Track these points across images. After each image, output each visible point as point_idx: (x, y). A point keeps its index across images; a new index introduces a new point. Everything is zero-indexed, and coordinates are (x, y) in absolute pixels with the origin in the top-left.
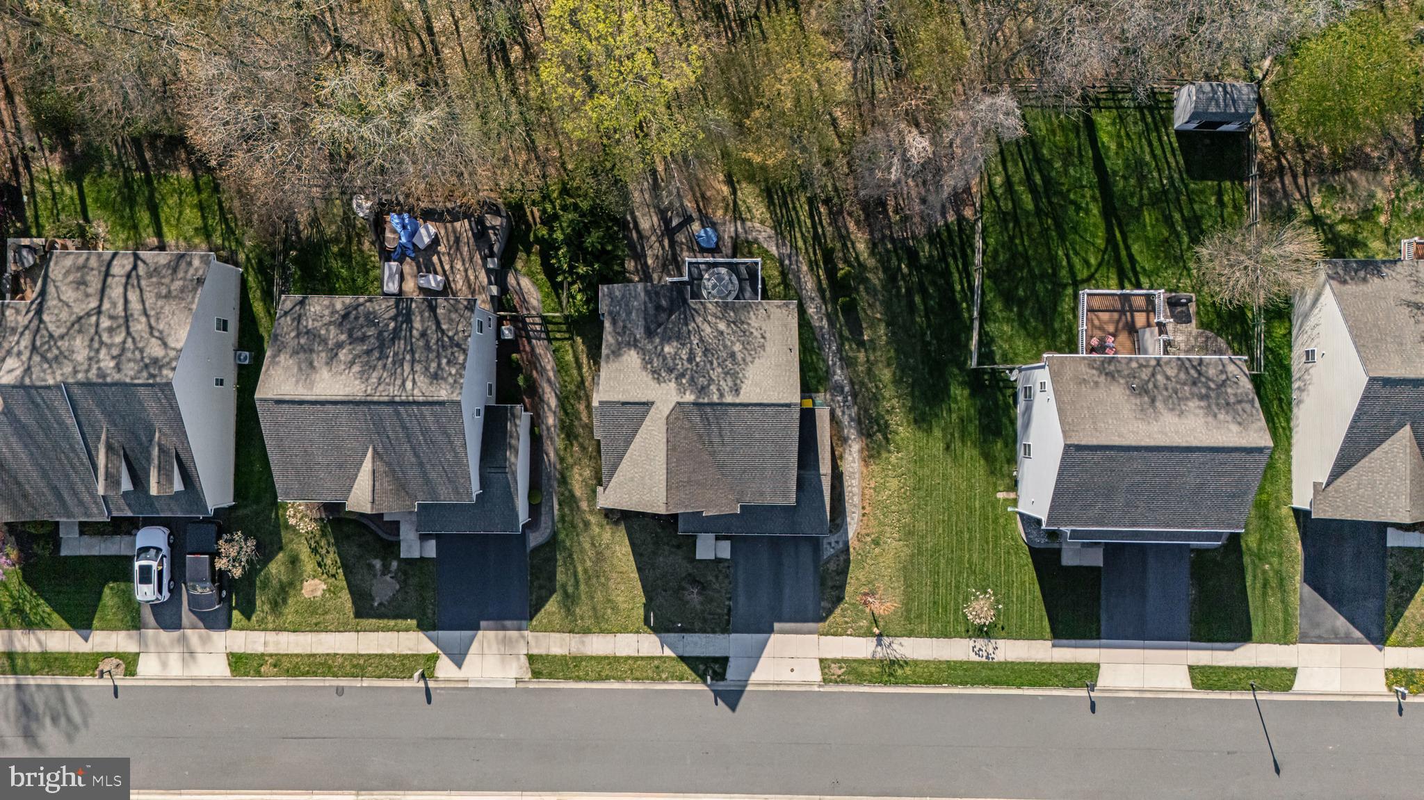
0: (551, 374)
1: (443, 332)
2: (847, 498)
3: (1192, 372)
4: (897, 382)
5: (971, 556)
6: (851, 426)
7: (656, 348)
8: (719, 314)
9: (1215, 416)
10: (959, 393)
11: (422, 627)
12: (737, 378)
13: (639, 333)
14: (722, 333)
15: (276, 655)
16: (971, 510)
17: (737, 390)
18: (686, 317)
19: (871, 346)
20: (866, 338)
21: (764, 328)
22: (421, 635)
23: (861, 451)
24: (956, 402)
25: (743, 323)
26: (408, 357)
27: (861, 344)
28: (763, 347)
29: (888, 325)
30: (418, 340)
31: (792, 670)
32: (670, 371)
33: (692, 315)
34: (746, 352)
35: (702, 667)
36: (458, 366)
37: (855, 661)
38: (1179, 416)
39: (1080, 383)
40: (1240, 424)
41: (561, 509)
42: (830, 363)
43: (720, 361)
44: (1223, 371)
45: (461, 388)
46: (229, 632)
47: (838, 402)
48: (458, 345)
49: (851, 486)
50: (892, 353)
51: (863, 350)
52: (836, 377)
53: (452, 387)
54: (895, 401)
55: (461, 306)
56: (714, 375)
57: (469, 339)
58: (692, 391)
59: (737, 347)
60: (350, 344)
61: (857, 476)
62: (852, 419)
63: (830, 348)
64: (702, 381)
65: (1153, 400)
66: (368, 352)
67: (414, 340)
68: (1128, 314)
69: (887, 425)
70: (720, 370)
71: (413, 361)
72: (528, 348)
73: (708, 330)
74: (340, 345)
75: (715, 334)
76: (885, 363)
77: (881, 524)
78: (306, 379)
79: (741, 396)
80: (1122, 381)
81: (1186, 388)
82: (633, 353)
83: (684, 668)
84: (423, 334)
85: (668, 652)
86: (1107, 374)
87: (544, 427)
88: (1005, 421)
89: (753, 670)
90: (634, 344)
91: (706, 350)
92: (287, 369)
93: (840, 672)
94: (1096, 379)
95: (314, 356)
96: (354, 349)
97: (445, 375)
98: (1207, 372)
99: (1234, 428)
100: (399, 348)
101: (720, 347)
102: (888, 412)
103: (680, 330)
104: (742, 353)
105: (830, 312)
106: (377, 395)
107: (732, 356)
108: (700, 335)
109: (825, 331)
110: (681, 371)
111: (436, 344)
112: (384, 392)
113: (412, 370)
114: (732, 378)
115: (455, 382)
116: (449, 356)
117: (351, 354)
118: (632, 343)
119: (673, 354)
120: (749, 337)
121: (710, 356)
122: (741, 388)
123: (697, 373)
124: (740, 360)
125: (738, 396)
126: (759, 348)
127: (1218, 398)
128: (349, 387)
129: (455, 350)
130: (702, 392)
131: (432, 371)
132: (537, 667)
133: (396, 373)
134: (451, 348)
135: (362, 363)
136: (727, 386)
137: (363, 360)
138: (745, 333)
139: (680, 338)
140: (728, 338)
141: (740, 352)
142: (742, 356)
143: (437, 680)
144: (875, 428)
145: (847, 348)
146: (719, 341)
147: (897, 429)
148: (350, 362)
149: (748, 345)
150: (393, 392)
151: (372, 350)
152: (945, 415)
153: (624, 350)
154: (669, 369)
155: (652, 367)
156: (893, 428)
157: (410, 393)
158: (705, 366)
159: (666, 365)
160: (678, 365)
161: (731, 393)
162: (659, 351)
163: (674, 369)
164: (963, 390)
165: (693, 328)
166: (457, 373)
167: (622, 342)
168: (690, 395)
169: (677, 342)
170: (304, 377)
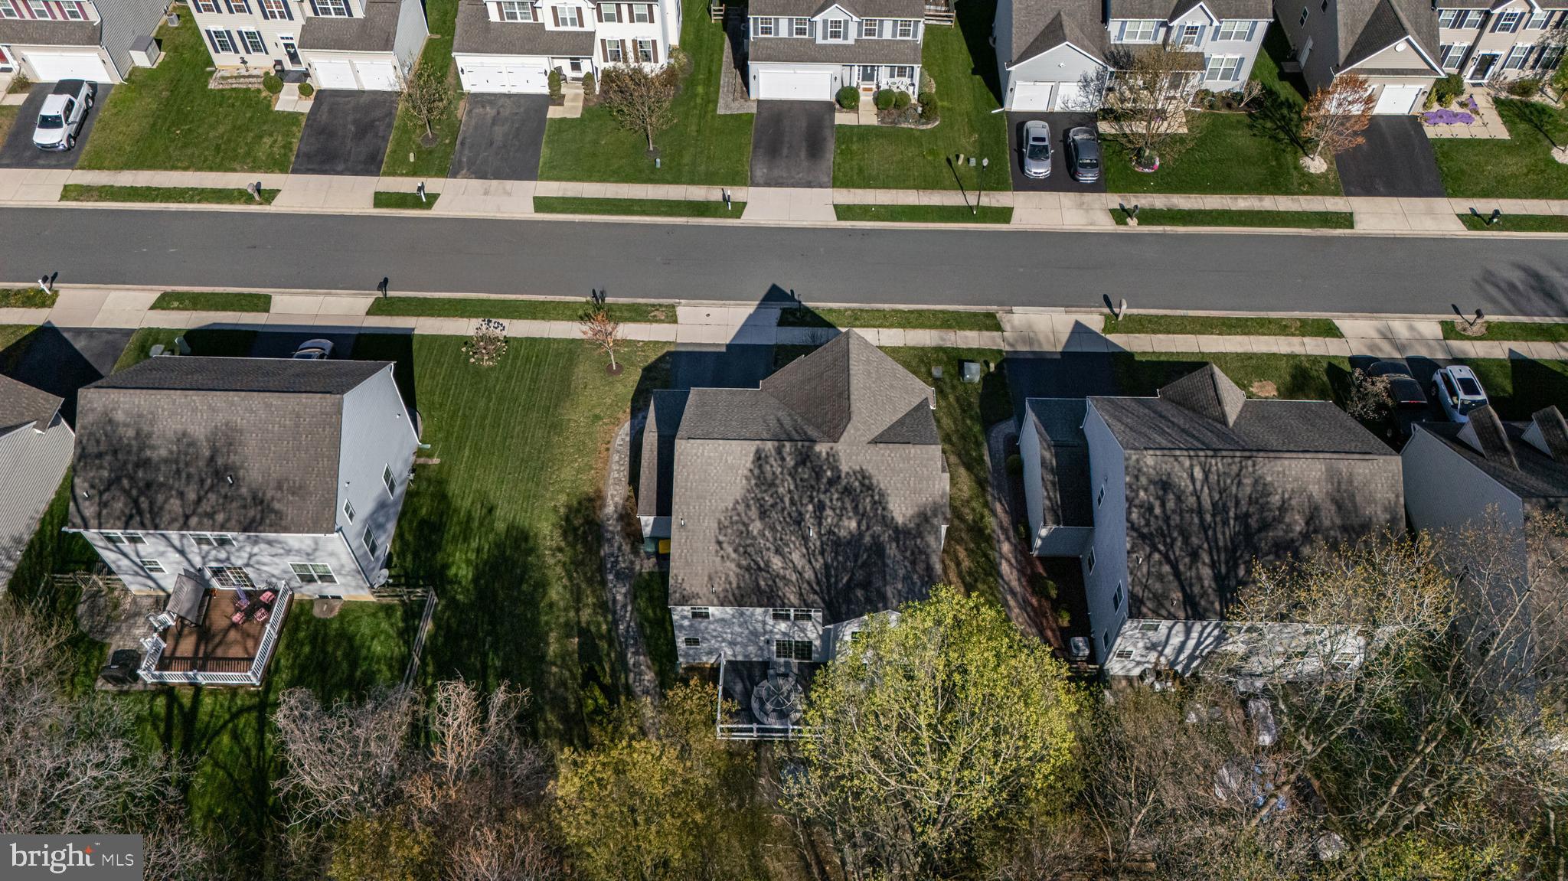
0: (1013, 603)
1: (1168, 561)
2: (627, 459)
3: (144, 503)
4: (543, 585)
5: (487, 405)
6: (612, 533)
7: (868, 528)
8: (781, 584)
9: (138, 433)
10: (462, 567)
12: (758, 478)
13: (892, 550)
14: (778, 551)
15: (1288, 335)
16: (476, 449)
17: (759, 458)
18: (828, 580)
19: (568, 629)
20: (576, 640)
21: (719, 559)
22: (1128, 349)
23: (603, 506)
24: (468, 562)
25: (748, 569)
26: (1208, 518)
27: (584, 633)
28: (721, 528)
29: (542, 658)
30: (1200, 547)
31: (708, 316)
32: (847, 491)
33: (818, 583)
34: (745, 519)
35: (808, 319)
36: (1137, 502)
37: (639, 321)
38: (184, 434)
39: (300, 487)
40: (110, 421)
41: (981, 456)
42: (629, 608)
43: (779, 507)
44: (104, 505)
45: (1127, 468)
46: (1349, 355)
47: (624, 561)
48: (1142, 536)
49: (619, 471)
50: (544, 618)
51: (584, 625)
52: (624, 590)
53: (1139, 470)
54: (551, 561)
55: (1149, 604)
56: (790, 483)
57: (1128, 546)
58: (819, 457)
59: (756, 527)
60: (1292, 541)
61: (612, 481)
62: (609, 541)
63: (629, 626)
64: (805, 473)
65: (212, 459)
66: (1265, 526)
67: (1206, 546)
68: (201, 655)
69: (565, 534)
70: (781, 490)
71: (1200, 511)
72: (1049, 634)
73: (796, 557)
74: (1307, 537)
75: (787, 550)
76: (555, 609)
77: (589, 434)
78: (1339, 483)
79: (753, 449)
80: (244, 491)
81: (162, 479)
82: (900, 520)
83: (827, 318)
84: (1195, 556)
85: (844, 331)
86: (262, 502)
87: (1013, 540)
88: (409, 537)
89: (751, 316)
90: (900, 534)
91: (799, 523)
92: (1372, 501)
93: (656, 313)
94: (279, 495)
95: (1338, 521)
96: (1287, 532)
97: (1152, 487)
98: (126, 505)
99: (119, 416)
100: (1224, 534)
101: (779, 529)
102: (560, 550)
103: (836, 558)
104: (749, 518)
105: (623, 676)
106: (1237, 460)
107: (763, 514)
108: (807, 549)
109: (632, 650)
110: (833, 490)
111: (1174, 540)
112: (1230, 465)
113: (1198, 498)
114: (765, 478)
115: (1137, 477)
116: (1152, 519)
117: (1289, 525)
118: (901, 536)
119: (844, 518)
120: (740, 545)
121: (794, 515)
122: (753, 462)
123: (812, 487)
124: (753, 508)
125: (758, 452)
126: (726, 527)
127: (125, 463)
128: (1278, 473)
129: (1145, 530)
130: (805, 458)
131: (1171, 496)
132: (991, 323)
133: (1221, 493)
134: (1151, 534)
135: (1270, 510)
136: (772, 466)
137: (1269, 515)
138: (745, 552)
139: (834, 544)
140: (768, 544)
141: (753, 521)
142: (750, 513)
143: (1101, 314)
144: (580, 532)
145: (604, 627)
146: (781, 539)
147: (551, 532)
148: (1286, 510)
149: (742, 533)
150: (1217, 465)
151: (1260, 530)
152: (487, 547)
153: (912, 525)
154: (850, 493)
155: (872, 496)
156: (557, 534)
157: (1195, 462)
158: (801, 498)
159: (853, 501)
160: (838, 499)
161: (766, 456)
162: (864, 522)
163: (843, 493)
164: (456, 575)
165: (816, 560)
166: (1137, 492)
167: (915, 537)
168: (820, 452)
169: (839, 538)
170: (1344, 487)
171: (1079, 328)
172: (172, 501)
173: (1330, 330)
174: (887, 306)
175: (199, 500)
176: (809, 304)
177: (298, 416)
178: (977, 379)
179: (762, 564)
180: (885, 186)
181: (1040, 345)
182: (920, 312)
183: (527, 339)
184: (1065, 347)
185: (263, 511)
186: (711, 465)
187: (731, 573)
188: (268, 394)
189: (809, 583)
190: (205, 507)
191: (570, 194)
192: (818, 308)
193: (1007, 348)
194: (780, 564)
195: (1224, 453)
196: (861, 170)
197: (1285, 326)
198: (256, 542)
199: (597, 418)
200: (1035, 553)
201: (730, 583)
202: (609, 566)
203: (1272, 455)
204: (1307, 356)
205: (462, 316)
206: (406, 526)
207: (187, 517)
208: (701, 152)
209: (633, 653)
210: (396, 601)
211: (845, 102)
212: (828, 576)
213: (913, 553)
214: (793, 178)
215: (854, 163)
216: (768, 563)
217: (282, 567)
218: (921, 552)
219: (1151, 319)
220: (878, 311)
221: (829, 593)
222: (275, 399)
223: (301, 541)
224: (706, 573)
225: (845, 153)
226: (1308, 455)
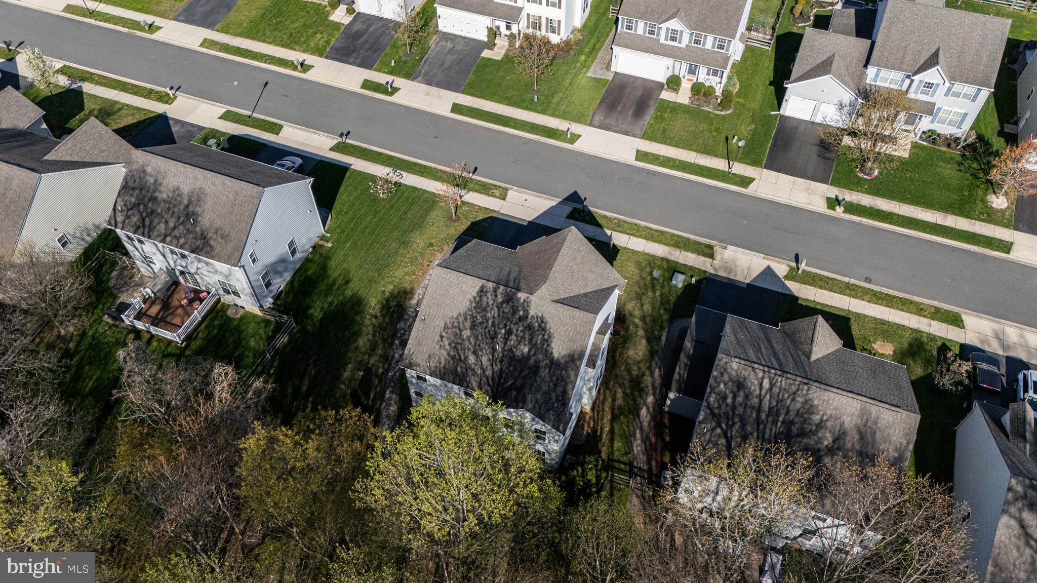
0: (638, 436)
1: (726, 436)
3: (147, 223)
5: (372, 220)
6: (410, 316)
7: (534, 355)
8: (470, 373)
9: (156, 181)
10: (317, 312)
11: (796, 298)
12: (478, 303)
13: (544, 373)
14: (474, 353)
15: (921, 316)
16: (355, 244)
17: (482, 291)
18: (500, 380)
19: (361, 365)
20: (362, 373)
21: (438, 346)
22: (796, 294)
23: (411, 298)
24: (322, 308)
25: (453, 358)
26: (763, 416)
28: (446, 328)
31: (527, 200)
32: (529, 327)
33: (493, 380)
34: (462, 327)
35: (587, 218)
36: (717, 390)
37: (482, 193)
38: (178, 188)
39: (227, 235)
40: (144, 171)
41: (660, 336)
43: (485, 325)
44: (128, 217)
46: (962, 342)
48: (713, 415)
50: (350, 355)
51: (370, 365)
53: (725, 370)
54: (367, 322)
56: (495, 312)
57: (701, 418)
58: (518, 301)
59: (466, 333)
60: (819, 450)
61: (422, 285)
62: (406, 320)
64: (507, 308)
65: (187, 207)
66: (802, 434)
67: (755, 434)
68: (159, 317)
69: (382, 309)
70: (489, 315)
71: (759, 410)
72: (654, 463)
73: (484, 359)
74: (831, 451)
75: (480, 353)
76: (358, 351)
77: (422, 254)
78: (867, 421)
79: (480, 284)
80: (198, 229)
81: (160, 211)
82: (556, 355)
83: (600, 221)
84: (745, 438)
85: (609, 232)
86: (205, 238)
89: (552, 207)
90: (554, 364)
91: (493, 339)
92: (887, 440)
93: (495, 191)
94: (215, 237)
95: (858, 447)
96: (817, 443)
97: (730, 384)
98: (138, 220)
99: (149, 169)
100: (771, 430)
101: (480, 339)
102: (376, 317)
103: (508, 368)
104: (464, 326)
105: (379, 403)
106: (797, 383)
107: (473, 327)
108: (493, 356)
109: (391, 389)
110: (520, 324)
111: (734, 423)
112: (791, 384)
113: (761, 401)
114: (481, 305)
115: (722, 374)
116: (724, 405)
117: (820, 438)
118: (554, 366)
119: (522, 344)
120: (453, 342)
121: (492, 333)
122: (477, 293)
123: (508, 318)
124: (468, 321)
125: (482, 287)
126: (448, 328)
127: (144, 196)
128: (824, 401)
129: (716, 411)
130: (510, 299)
131: (742, 394)
132: (708, 252)
133: (778, 402)
134: (720, 415)
135: (810, 424)
136: (488, 298)
137: (808, 428)
138: (455, 347)
139: (510, 358)
140: (470, 346)
141: (466, 329)
142: (466, 324)
143: (788, 266)
144: (391, 310)
145: (381, 370)
146: (479, 346)
147: (375, 305)
148: (821, 428)
149: (457, 334)
150: (782, 382)
151: (798, 436)
152: (336, 303)
153: (563, 361)
154: (530, 329)
155: (544, 335)
156: (379, 307)
157: (766, 376)
158: (499, 323)
159: (530, 335)
160: (521, 331)
161: (486, 291)
162: (533, 350)
163: (526, 328)
164: (312, 314)
165: (496, 365)
166: (719, 384)
167: (562, 369)
168: (520, 298)
169: (514, 355)
170: (869, 424)
171: (768, 271)
172: (161, 224)
173: (956, 321)
174: (642, 223)
175: (175, 228)
176: (592, 209)
177: (237, 194)
178: (680, 285)
179: (463, 358)
180: (676, 145)
181: (735, 275)
182: (662, 232)
183: (412, 187)
184: (752, 281)
185: (204, 243)
186: (452, 287)
187: (443, 358)
188: (225, 177)
189: (487, 378)
190: (176, 233)
191: (475, 106)
192: (597, 213)
193: (712, 271)
194: (473, 361)
195: (789, 376)
196: (664, 131)
197: (922, 309)
198: (200, 261)
199: (431, 245)
200: (666, 409)
201: (440, 363)
202: (399, 335)
203: (824, 387)
204: (929, 334)
205: (381, 164)
206: (297, 278)
207: (166, 236)
208: (566, 98)
209: (390, 391)
210: (273, 319)
211: (671, 85)
212: (500, 377)
213: (557, 379)
214: (618, 126)
215: (662, 126)
216: (466, 358)
217: (213, 280)
218: (562, 380)
219: (822, 278)
220: (636, 225)
221: (497, 389)
222: (229, 181)
223: (222, 267)
224: (428, 352)
225: (659, 119)
226: (850, 395)
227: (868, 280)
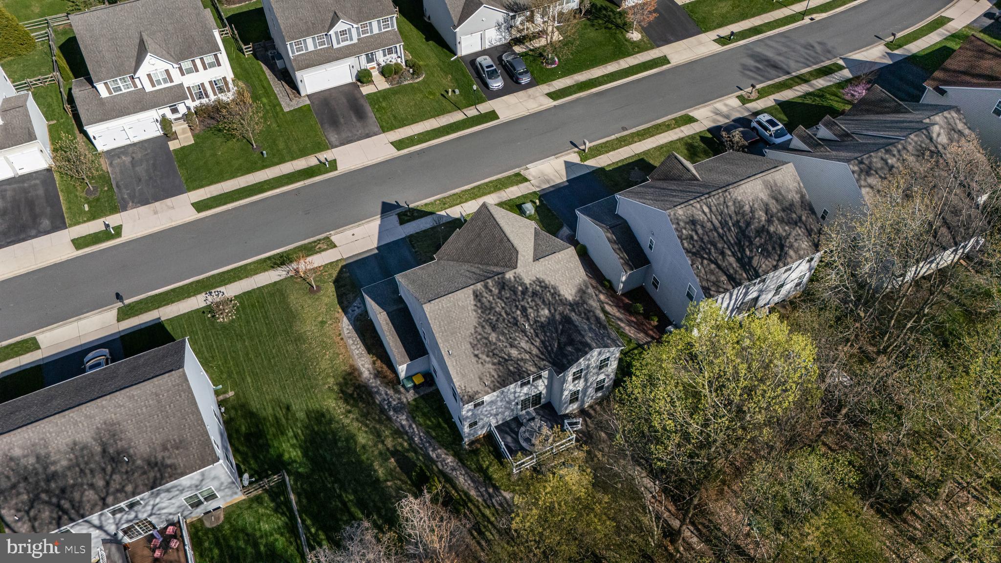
0: (622, 325)
1: (712, 262)
4: (351, 438)
5: (243, 344)
6: (376, 387)
7: (555, 310)
8: (522, 364)
10: (291, 451)
11: (602, 170)
13: (574, 317)
14: (512, 346)
15: (672, 129)
16: (254, 375)
17: (477, 296)
18: (547, 350)
19: (384, 457)
20: (392, 460)
21: (480, 365)
22: (599, 166)
23: (360, 374)
24: (293, 446)
25: (499, 363)
26: (721, 231)
27: (395, 453)
28: (473, 346)
29: (377, 481)
30: (723, 247)
31: (353, 235)
32: (535, 294)
33: (542, 353)
34: (485, 335)
35: (416, 214)
36: (684, 237)
37: (312, 255)
38: (75, 444)
40: (11, 459)
42: (414, 426)
43: (501, 319)
44: (33, 519)
45: (671, 220)
46: (706, 129)
47: (394, 400)
48: (694, 254)
49: (358, 349)
50: (364, 457)
51: (392, 449)
52: (404, 417)
53: (677, 219)
54: (347, 421)
55: (713, 289)
56: (501, 304)
57: (690, 262)
58: (510, 281)
59: (493, 337)
60: (764, 226)
61: (356, 357)
62: (378, 392)
63: (420, 437)
64: (507, 294)
65: (104, 451)
66: (748, 224)
67: (726, 246)
69: (346, 401)
70: (498, 309)
71: (715, 229)
72: (651, 332)
73: (523, 344)
74: (769, 221)
75: (517, 342)
76: (367, 448)
77: (323, 335)
78: (771, 187)
79: (471, 292)
80: (139, 462)
82: (570, 298)
83: (427, 210)
84: (723, 253)
85: (443, 213)
86: (156, 464)
87: (603, 291)
88: (243, 449)
89: (380, 225)
91: (516, 324)
92: (789, 191)
93: (319, 246)
94: (167, 454)
95: (779, 207)
96: (759, 223)
97: (687, 226)
98: (51, 512)
99: (17, 452)
100: (732, 236)
101: (507, 332)
102: (350, 412)
103: (545, 334)
104: (487, 333)
105: (434, 467)
106: (721, 194)
107: (494, 328)
108: (527, 337)
109: (431, 449)
110: (527, 297)
111: (709, 250)
112: (718, 198)
113: (712, 222)
114: (485, 306)
115: (678, 224)
116: (695, 243)
117: (758, 219)
118: (575, 307)
119: (540, 310)
120: (489, 351)
121: (511, 320)
122: (474, 300)
123: (514, 300)
124: (487, 327)
125: (474, 292)
126: (476, 345)
127: (37, 483)
128: (742, 193)
129: (694, 250)
130: (503, 285)
131: (699, 227)
132: (520, 179)
133: (721, 215)
134: (697, 251)
135: (747, 215)
136: (486, 298)
137: (747, 217)
138: (494, 354)
139: (541, 327)
140: (505, 344)
141: (490, 334)
142: (486, 331)
143: (575, 152)
144: (355, 396)
145: (405, 444)
146: (511, 338)
147: (337, 403)
148: (754, 212)
149: (487, 344)
150: (713, 201)
151: (747, 227)
152: (299, 431)
153: (578, 298)
154: (537, 295)
155: (550, 291)
156: (341, 403)
157: (702, 204)
158: (511, 309)
159: (540, 298)
160: (532, 301)
161: (480, 293)
162: (552, 308)
163: (533, 296)
164: (290, 458)
165: (536, 341)
166: (681, 231)
167: (582, 305)
168: (510, 278)
169: (542, 323)
170: (774, 189)
171: (568, 165)
172: (87, 493)
173: (690, 120)
174: (457, 190)
175: (108, 484)
176: (411, 206)
177: (157, 395)
179: (507, 357)
180: (414, 121)
183: (244, 293)
184: (567, 177)
185: (159, 470)
186: (451, 311)
187: (491, 370)
188: (127, 390)
189: (537, 356)
190: (114, 486)
191: (215, 194)
192: (418, 206)
194: (516, 353)
195: (713, 193)
196: (395, 117)
197: (668, 125)
198: (158, 494)
200: (619, 293)
201: (493, 376)
202: (386, 407)
203: (735, 185)
207: (103, 499)
208: (288, 139)
209: (432, 451)
210: (260, 491)
211: (365, 80)
212: (546, 347)
213: (585, 314)
214: (356, 135)
215: (389, 114)
216: (509, 355)
217: (177, 504)
218: (589, 311)
219: (601, 145)
220: (454, 195)
221: (551, 357)
222: (135, 391)
223: (192, 478)
224: (476, 376)
225: (380, 109)
226: (752, 178)
227: (624, 129)
